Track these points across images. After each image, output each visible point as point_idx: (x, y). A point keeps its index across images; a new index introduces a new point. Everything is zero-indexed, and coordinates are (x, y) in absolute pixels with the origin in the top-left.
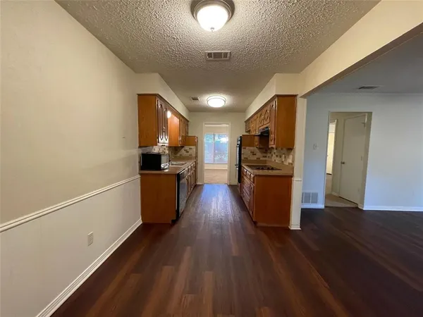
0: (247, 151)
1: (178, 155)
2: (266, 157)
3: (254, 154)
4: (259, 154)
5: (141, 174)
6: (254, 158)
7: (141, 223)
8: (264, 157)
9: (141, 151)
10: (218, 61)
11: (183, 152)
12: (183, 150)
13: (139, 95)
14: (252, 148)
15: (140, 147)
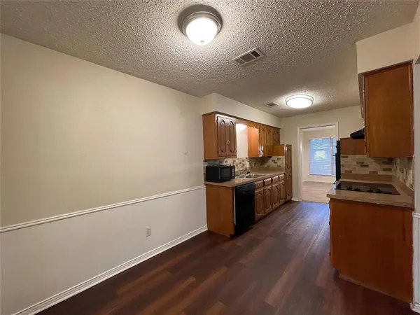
0: (350, 162)
1: (266, 166)
2: (390, 170)
3: (363, 165)
4: (373, 166)
5: (206, 185)
6: (366, 171)
7: (207, 229)
8: (385, 170)
9: (206, 164)
10: (251, 63)
11: (270, 162)
12: (270, 161)
13: (203, 115)
14: (361, 156)
15: (205, 161)
